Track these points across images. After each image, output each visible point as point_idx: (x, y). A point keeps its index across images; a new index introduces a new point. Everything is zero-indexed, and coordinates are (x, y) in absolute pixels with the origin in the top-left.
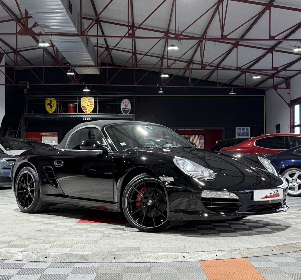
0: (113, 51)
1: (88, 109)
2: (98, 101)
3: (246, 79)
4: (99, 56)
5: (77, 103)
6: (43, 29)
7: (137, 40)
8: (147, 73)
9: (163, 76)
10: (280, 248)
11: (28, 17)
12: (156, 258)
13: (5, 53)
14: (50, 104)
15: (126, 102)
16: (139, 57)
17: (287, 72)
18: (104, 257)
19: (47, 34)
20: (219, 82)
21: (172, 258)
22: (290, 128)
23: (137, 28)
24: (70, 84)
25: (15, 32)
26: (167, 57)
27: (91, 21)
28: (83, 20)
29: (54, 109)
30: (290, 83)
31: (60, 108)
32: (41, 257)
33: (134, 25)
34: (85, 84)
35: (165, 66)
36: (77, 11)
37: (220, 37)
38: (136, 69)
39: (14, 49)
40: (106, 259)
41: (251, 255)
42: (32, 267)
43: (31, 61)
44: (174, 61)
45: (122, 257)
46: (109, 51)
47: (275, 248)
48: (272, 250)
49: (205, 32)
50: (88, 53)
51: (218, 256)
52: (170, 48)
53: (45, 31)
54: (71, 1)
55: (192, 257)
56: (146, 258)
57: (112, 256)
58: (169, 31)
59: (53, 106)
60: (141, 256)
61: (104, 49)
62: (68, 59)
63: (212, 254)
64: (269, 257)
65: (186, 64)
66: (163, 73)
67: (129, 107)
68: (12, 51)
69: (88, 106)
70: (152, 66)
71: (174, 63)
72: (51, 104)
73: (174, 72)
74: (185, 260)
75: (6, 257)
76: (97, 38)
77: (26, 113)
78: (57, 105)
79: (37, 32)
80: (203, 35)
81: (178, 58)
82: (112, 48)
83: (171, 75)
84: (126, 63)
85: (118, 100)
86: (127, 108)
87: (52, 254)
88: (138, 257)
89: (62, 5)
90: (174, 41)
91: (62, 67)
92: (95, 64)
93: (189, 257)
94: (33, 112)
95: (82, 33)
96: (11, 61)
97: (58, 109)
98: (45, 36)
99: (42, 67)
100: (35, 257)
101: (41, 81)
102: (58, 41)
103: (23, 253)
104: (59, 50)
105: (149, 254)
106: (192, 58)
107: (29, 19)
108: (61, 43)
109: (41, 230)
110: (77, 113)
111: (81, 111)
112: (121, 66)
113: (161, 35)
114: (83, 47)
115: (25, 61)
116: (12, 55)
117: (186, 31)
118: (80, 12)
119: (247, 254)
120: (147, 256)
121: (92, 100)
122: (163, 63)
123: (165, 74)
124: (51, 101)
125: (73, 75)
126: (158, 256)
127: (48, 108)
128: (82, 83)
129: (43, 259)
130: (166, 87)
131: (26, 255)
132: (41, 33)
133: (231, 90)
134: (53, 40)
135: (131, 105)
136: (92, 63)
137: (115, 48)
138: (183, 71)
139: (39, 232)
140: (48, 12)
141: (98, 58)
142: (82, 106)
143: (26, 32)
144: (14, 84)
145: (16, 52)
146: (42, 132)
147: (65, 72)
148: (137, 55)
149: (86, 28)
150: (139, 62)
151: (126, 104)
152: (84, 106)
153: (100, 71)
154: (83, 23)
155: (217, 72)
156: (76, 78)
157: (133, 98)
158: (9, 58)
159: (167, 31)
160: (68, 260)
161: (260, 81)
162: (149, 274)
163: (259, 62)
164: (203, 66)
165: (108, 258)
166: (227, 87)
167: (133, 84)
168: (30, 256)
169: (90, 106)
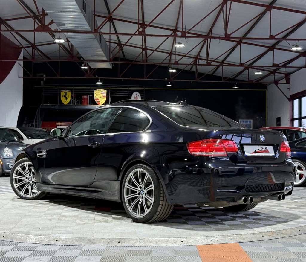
0: (125, 47)
1: (100, 101)
2: (110, 93)
3: (249, 74)
4: (111, 51)
5: (91, 95)
6: (59, 27)
7: (147, 37)
8: (157, 67)
9: (171, 71)
10: (270, 234)
11: (44, 14)
12: (157, 242)
13: (23, 47)
14: (65, 96)
15: (136, 94)
16: (149, 52)
17: (286, 68)
18: (109, 241)
19: (62, 31)
20: (223, 76)
21: (171, 243)
22: (289, 121)
23: (147, 25)
24: (84, 77)
25: (33, 29)
26: (175, 53)
27: (105, 19)
28: (96, 17)
29: (68, 100)
30: (290, 79)
31: (74, 99)
32: (52, 240)
33: (144, 23)
34: (97, 77)
35: (173, 62)
36: (91, 10)
37: (224, 36)
38: (146, 64)
39: (32, 44)
40: (111, 243)
43: (47, 55)
44: (182, 57)
45: (126, 241)
46: (121, 47)
47: (266, 234)
48: (263, 236)
49: (211, 30)
50: (101, 49)
51: (213, 241)
52: (177, 46)
53: (61, 29)
54: (85, 1)
55: (189, 241)
56: (147, 242)
57: (117, 241)
58: (177, 29)
59: (68, 97)
60: (143, 240)
61: (116, 45)
62: (82, 54)
63: (208, 239)
64: (259, 243)
65: (193, 59)
66: (171, 68)
68: (30, 45)
69: (101, 98)
70: (160, 62)
71: (181, 59)
72: (66, 96)
73: (182, 67)
74: (183, 244)
76: (110, 36)
77: (42, 104)
78: (72, 97)
79: (53, 30)
80: (208, 33)
81: (185, 54)
82: (124, 43)
83: (178, 70)
84: (137, 57)
85: (129, 93)
87: (62, 237)
88: (140, 242)
89: (77, 5)
90: (181, 39)
91: (77, 62)
92: (108, 59)
93: (187, 242)
94: (48, 103)
95: (95, 31)
96: (29, 55)
97: (72, 101)
98: (60, 33)
99: (58, 62)
101: (57, 74)
103: (36, 236)
104: (74, 46)
105: (150, 239)
106: (199, 54)
107: (46, 17)
108: (76, 40)
110: (90, 104)
111: (94, 103)
112: (132, 61)
113: (169, 33)
114: (96, 44)
115: (42, 55)
116: (30, 50)
117: (193, 29)
118: (93, 10)
119: (239, 240)
120: (148, 240)
121: (105, 92)
122: (172, 58)
123: (172, 69)
124: (66, 93)
125: (87, 69)
126: (159, 240)
127: (63, 99)
128: (95, 76)
129: (54, 243)
130: (174, 81)
131: (39, 238)
132: (57, 30)
133: (235, 85)
134: (68, 36)
136: (105, 58)
137: (127, 44)
138: (191, 66)
140: (64, 11)
141: (111, 53)
142: (95, 98)
143: (43, 29)
144: (32, 77)
145: (34, 46)
146: (58, 121)
147: (79, 66)
148: (148, 51)
149: (99, 25)
150: (149, 58)
151: (136, 96)
152: (97, 98)
153: (113, 65)
154: (96, 21)
155: (222, 68)
156: (90, 72)
157: (143, 91)
158: (27, 52)
159: (175, 29)
160: (77, 244)
161: (262, 76)
162: (150, 257)
163: (261, 58)
164: (208, 61)
165: (113, 242)
166: (231, 82)
167: (144, 78)
168: (42, 239)
169: (103, 98)
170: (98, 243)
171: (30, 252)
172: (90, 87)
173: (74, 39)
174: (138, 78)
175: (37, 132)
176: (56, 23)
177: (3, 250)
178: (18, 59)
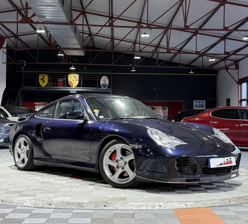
1: (73, 84)
2: (82, 77)
3: (203, 61)
4: (84, 40)
5: (65, 79)
6: (40, 19)
7: (115, 28)
8: (123, 55)
9: (136, 58)
10: (236, 200)
11: (27, 8)
12: (138, 206)
13: (7, 37)
14: (42, 79)
15: (105, 78)
16: (116, 42)
17: (236, 56)
18: (96, 205)
19: (43, 23)
20: (181, 63)
21: (150, 207)
22: (238, 102)
23: (116, 18)
24: (60, 63)
25: (16, 21)
26: (140, 42)
27: (79, 13)
28: (72, 11)
29: (46, 83)
30: (238, 65)
31: (51, 83)
32: (46, 204)
33: (113, 16)
34: (71, 63)
35: (137, 49)
36: (68, 5)
37: (184, 27)
38: (113, 52)
39: (15, 34)
40: (98, 207)
41: (214, 205)
42: (40, 212)
43: (27, 44)
44: (145, 46)
45: (111, 205)
46: (92, 37)
47: (233, 200)
48: (230, 202)
49: (171, 23)
50: (75, 39)
51: (187, 206)
52: (143, 36)
53: (42, 21)
55: (166, 206)
56: (130, 206)
57: (103, 205)
58: (141, 21)
59: (45, 81)
60: (126, 204)
61: (88, 35)
62: (59, 43)
63: (183, 204)
64: (227, 207)
65: (154, 48)
66: (136, 56)
67: (107, 82)
68: (13, 35)
69: (74, 81)
70: (126, 50)
72: (44, 79)
73: (145, 55)
74: (161, 208)
75: (18, 204)
76: (83, 27)
77: (23, 86)
78: (49, 80)
79: (35, 21)
80: (169, 25)
81: (148, 44)
82: (95, 34)
83: (142, 57)
84: (106, 46)
85: (99, 77)
86: (105, 83)
87: (55, 202)
88: (124, 206)
90: (146, 29)
91: (54, 50)
92: (81, 48)
93: (164, 206)
94: (28, 85)
95: (72, 23)
96: (12, 43)
97: (49, 84)
98: (41, 24)
99: (37, 49)
100: (41, 204)
101: (36, 60)
102: (52, 29)
103: (31, 200)
104: (52, 35)
105: (132, 203)
106: (159, 43)
107: (28, 10)
109: (43, 183)
110: (65, 87)
111: (68, 85)
112: (101, 49)
113: (135, 24)
114: (72, 34)
115: (23, 44)
116: (13, 39)
117: (156, 22)
118: (70, 5)
119: (210, 204)
120: (130, 204)
121: (77, 76)
122: (136, 47)
123: (137, 56)
124: (43, 77)
125: (62, 56)
126: (140, 205)
127: (41, 82)
128: (69, 62)
129: (47, 206)
130: (137, 67)
131: (34, 202)
132: (38, 22)
134: (47, 27)
135: (109, 81)
137: (97, 35)
138: (151, 54)
139: (43, 185)
141: (84, 42)
142: (69, 81)
143: (26, 21)
144: (14, 63)
145: (16, 36)
146: (36, 102)
147: (55, 53)
148: (114, 40)
149: (74, 18)
150: (116, 47)
151: (105, 80)
152: (71, 81)
153: (85, 53)
154: (72, 14)
155: (179, 56)
156: (65, 58)
157: (111, 75)
158: (11, 41)
159: (139, 21)
160: (68, 207)
161: (214, 63)
162: (134, 219)
163: (213, 47)
164: (169, 50)
165: (99, 205)
166: (187, 68)
167: (111, 64)
168: (37, 203)
169: (76, 81)
170: (87, 206)
171: (28, 215)
172: (64, 72)
173: (53, 30)
174: (106, 64)
175: (20, 111)
176: (38, 15)
177: (3, 212)
178: (3, 47)
